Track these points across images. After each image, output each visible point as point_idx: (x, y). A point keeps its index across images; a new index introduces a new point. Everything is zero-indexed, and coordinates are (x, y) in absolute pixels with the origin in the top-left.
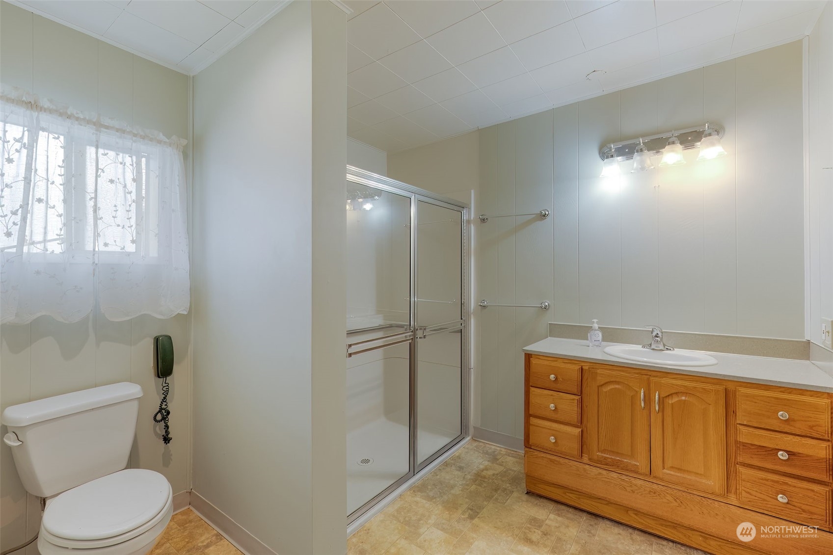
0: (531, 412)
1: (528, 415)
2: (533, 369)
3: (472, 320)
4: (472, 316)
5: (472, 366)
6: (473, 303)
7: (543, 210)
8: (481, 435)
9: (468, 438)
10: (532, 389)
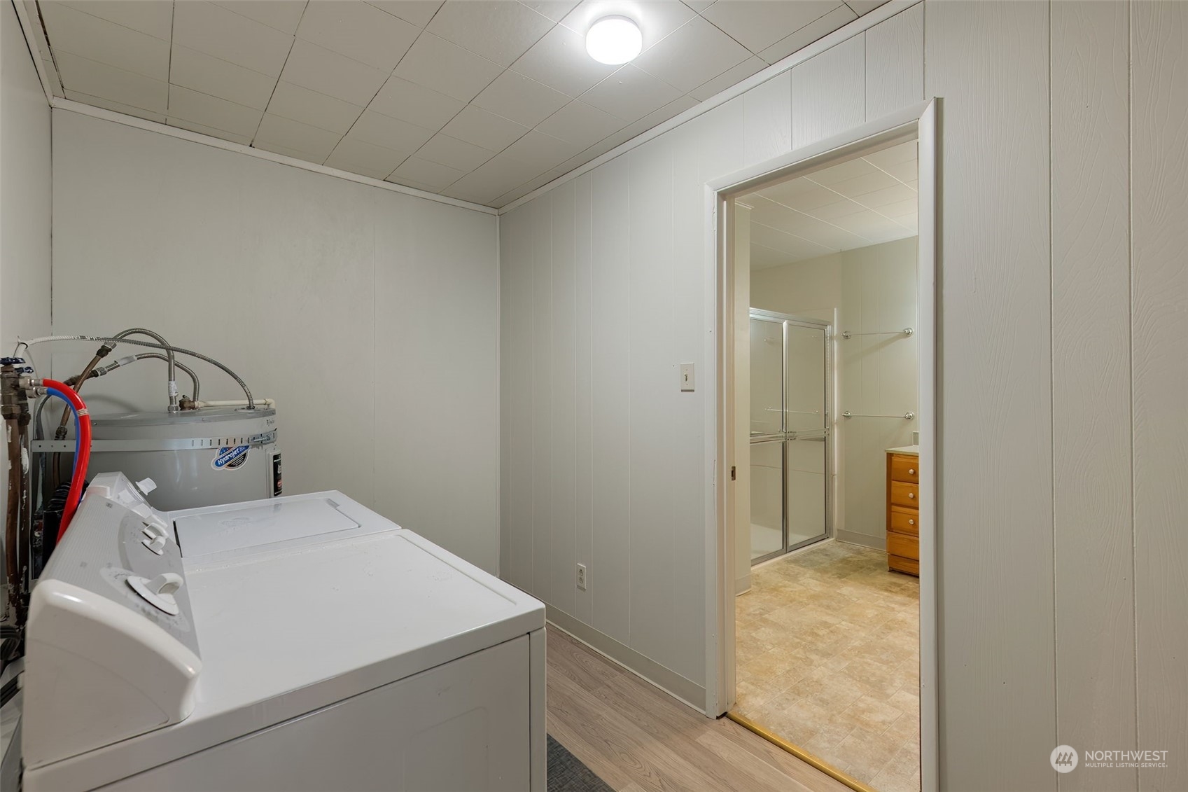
0: (892, 501)
1: (890, 504)
2: (894, 466)
3: (836, 430)
4: (835, 426)
5: (836, 473)
6: (836, 414)
7: (907, 329)
8: (844, 537)
9: (832, 539)
10: (893, 482)
